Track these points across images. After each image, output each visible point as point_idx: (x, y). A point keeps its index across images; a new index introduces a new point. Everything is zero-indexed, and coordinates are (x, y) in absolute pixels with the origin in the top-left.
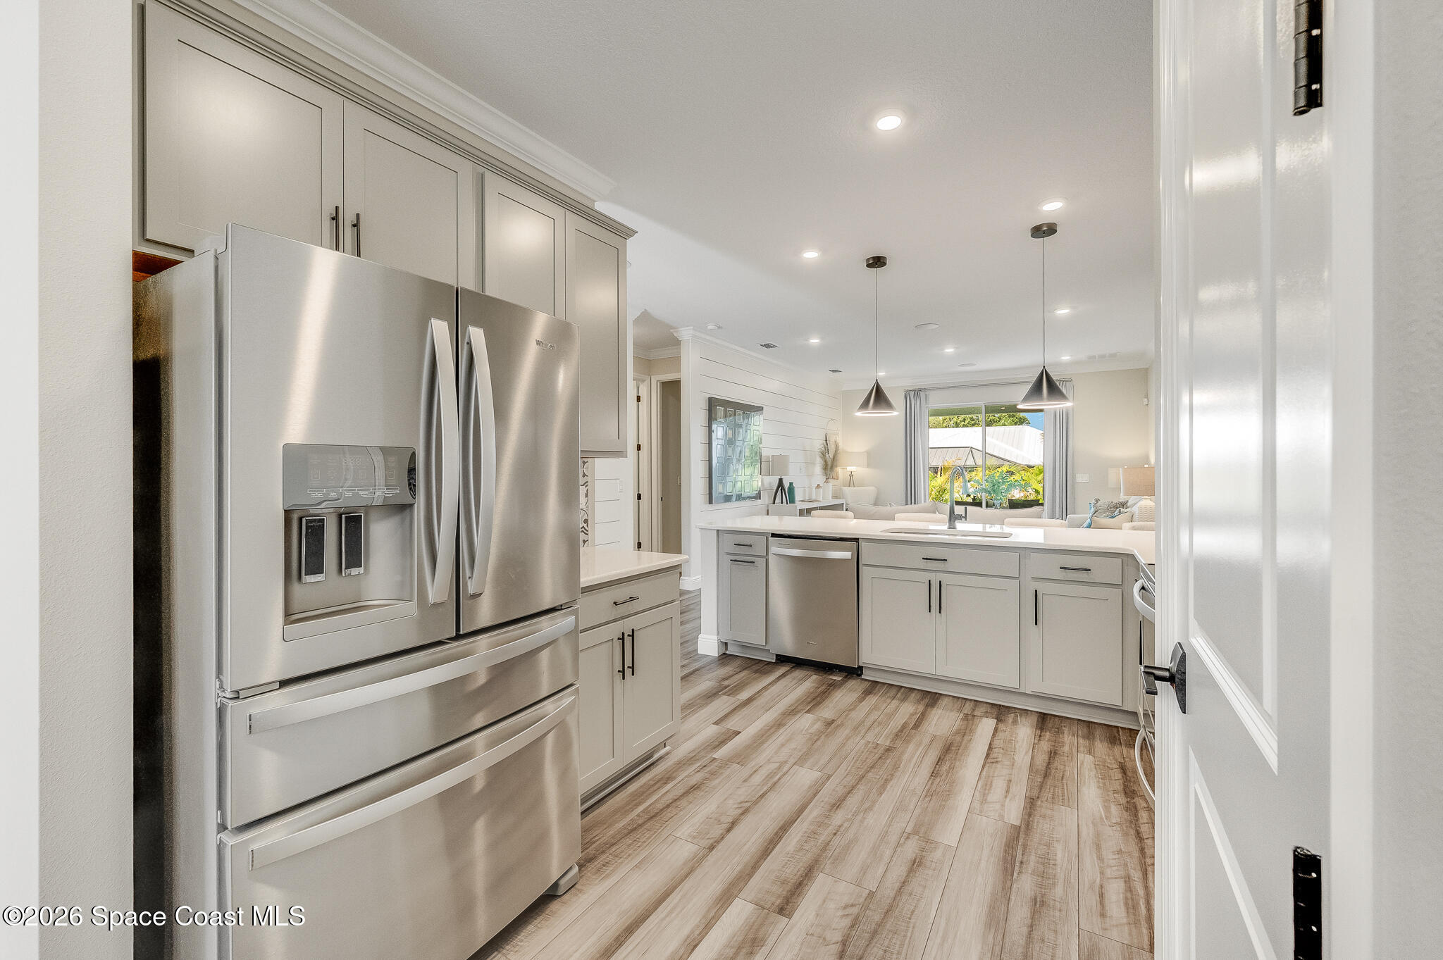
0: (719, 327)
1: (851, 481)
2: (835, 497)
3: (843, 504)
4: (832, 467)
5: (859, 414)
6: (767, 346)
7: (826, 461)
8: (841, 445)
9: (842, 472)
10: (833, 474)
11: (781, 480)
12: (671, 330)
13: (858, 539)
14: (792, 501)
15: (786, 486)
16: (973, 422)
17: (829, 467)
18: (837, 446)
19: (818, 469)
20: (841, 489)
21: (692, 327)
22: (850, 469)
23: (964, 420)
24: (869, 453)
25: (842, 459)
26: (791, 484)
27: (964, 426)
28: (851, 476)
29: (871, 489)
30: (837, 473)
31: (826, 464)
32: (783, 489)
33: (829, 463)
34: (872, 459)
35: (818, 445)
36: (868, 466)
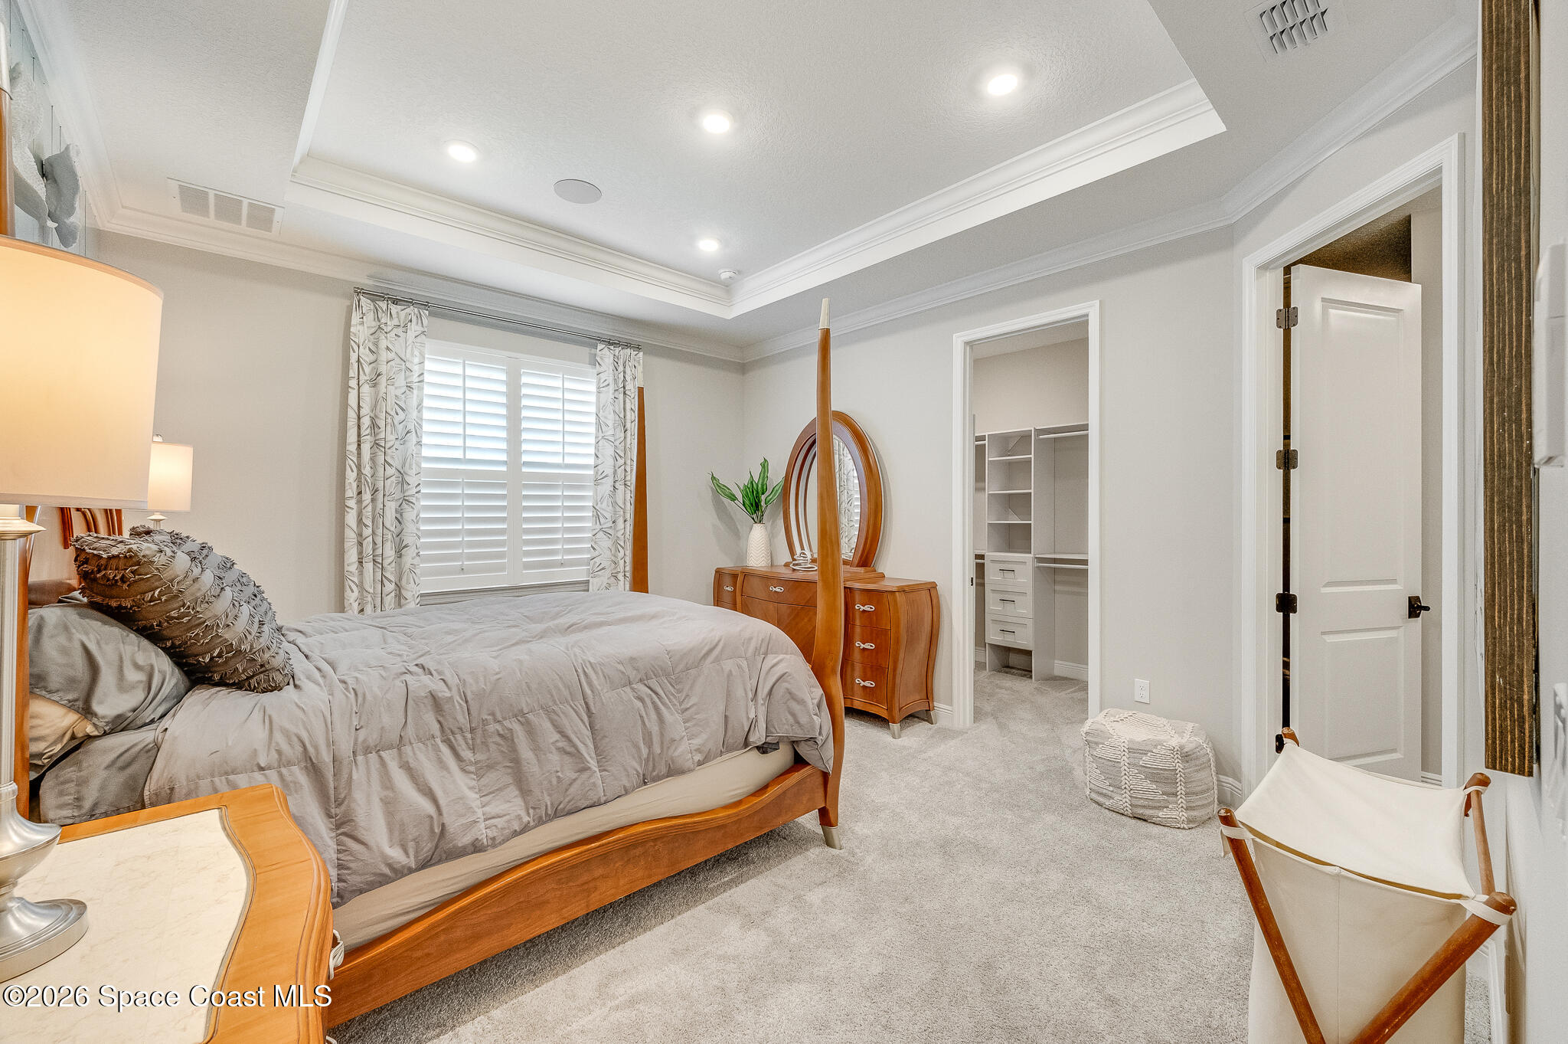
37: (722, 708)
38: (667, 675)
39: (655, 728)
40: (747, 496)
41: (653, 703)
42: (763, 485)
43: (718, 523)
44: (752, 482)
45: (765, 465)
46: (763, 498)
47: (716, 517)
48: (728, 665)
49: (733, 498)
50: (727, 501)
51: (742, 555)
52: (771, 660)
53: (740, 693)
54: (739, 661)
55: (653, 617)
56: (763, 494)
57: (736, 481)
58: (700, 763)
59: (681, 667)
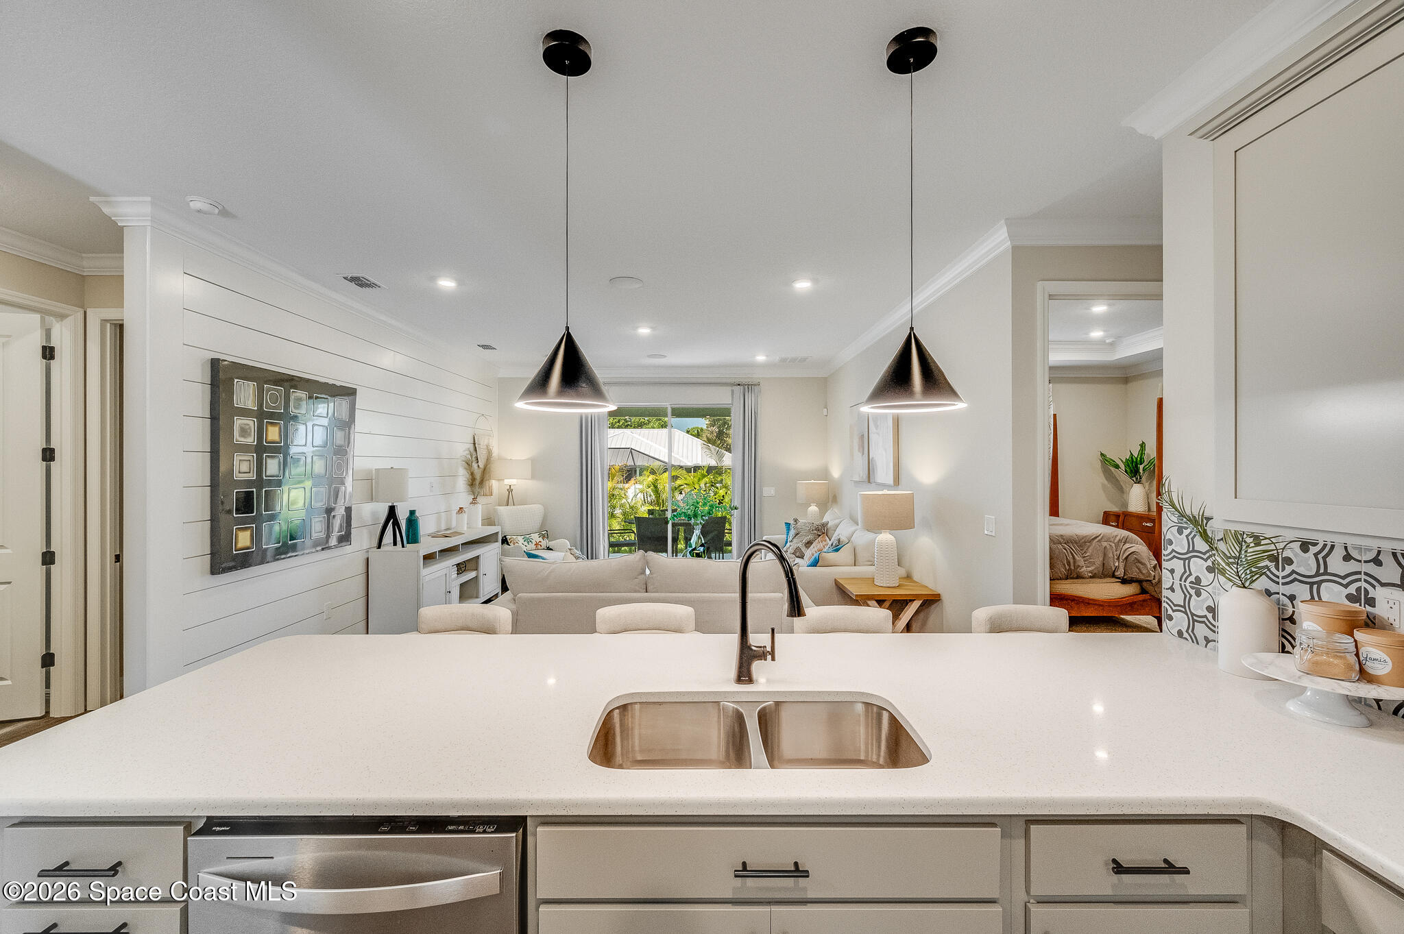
0: (224, 213)
1: (509, 498)
2: (489, 521)
3: (497, 533)
4: (482, 482)
5: (521, 405)
6: (359, 281)
7: (472, 474)
8: (495, 452)
9: (496, 486)
10: (486, 489)
11: (392, 509)
12: (92, 199)
13: (524, 818)
14: (413, 537)
15: (402, 516)
16: (626, 424)
17: (477, 482)
18: (489, 453)
19: (462, 482)
20: (495, 511)
21: (149, 199)
22: (507, 482)
23: (619, 422)
24: (534, 461)
25: (496, 468)
26: (412, 513)
27: (619, 427)
28: (510, 490)
29: (536, 509)
30: (490, 488)
31: (473, 479)
32: (396, 524)
33: (478, 477)
34: (538, 468)
35: (461, 449)
36: (534, 476)
37: (1101, 559)
38: (1076, 543)
39: (1072, 561)
40: (1129, 466)
41: (1071, 552)
42: (1141, 459)
43: (1106, 482)
44: (1132, 457)
45: (1143, 445)
46: (1141, 467)
47: (1104, 478)
48: (1105, 544)
49: (1117, 467)
50: (1113, 469)
51: (1125, 504)
52: (1127, 545)
53: (1111, 555)
54: (1111, 543)
55: (1067, 525)
56: (1141, 464)
57: (1120, 455)
58: (1091, 577)
59: (1083, 540)
